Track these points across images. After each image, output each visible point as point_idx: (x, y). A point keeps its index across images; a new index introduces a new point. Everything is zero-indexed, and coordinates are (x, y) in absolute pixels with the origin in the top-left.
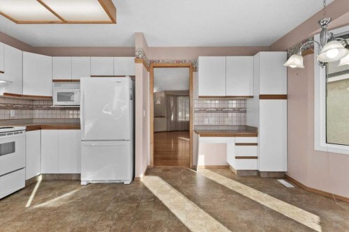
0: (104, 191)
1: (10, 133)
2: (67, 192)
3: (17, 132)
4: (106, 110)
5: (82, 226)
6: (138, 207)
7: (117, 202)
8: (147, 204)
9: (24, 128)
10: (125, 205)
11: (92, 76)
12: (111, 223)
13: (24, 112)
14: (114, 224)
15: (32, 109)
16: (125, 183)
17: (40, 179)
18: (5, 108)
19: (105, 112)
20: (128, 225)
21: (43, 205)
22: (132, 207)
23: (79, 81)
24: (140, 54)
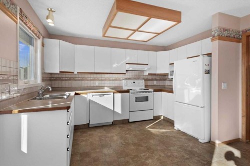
0: (181, 138)
1: (146, 92)
2: (165, 129)
3: (149, 92)
4: (186, 83)
5: (152, 147)
6: (188, 159)
7: (180, 148)
8: (196, 161)
9: (153, 90)
10: (182, 153)
11: (188, 58)
12: (163, 155)
13: (161, 81)
14: (163, 157)
15: (165, 80)
16: (200, 140)
17: (162, 118)
18: (152, 80)
19: (186, 84)
20: (168, 163)
21: (151, 130)
22: (183, 156)
23: (173, 64)
24: (215, 33)
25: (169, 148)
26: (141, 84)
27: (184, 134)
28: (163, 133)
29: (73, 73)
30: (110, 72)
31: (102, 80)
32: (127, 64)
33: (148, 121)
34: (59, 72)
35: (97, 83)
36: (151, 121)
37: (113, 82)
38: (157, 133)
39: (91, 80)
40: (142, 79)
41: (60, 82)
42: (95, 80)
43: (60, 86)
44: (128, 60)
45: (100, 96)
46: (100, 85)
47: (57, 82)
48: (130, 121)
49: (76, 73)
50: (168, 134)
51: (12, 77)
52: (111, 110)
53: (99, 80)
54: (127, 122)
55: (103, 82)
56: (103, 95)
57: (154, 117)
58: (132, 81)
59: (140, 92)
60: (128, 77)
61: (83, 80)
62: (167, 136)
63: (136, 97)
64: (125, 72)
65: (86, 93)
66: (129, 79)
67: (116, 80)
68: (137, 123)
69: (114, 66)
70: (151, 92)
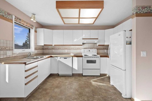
0: (110, 91)
5: (83, 93)
7: (103, 98)
12: (86, 99)
18: (103, 49)
24: (134, 11)
25: (94, 96)
26: (94, 52)
27: (115, 89)
28: (100, 85)
29: (52, 45)
30: (72, 44)
31: (69, 49)
32: (83, 39)
33: (96, 77)
34: (43, 45)
35: (66, 51)
36: (98, 77)
37: (76, 50)
38: (95, 85)
39: (63, 49)
40: (95, 48)
41: (47, 50)
42: (65, 49)
43: (47, 52)
44: (84, 37)
45: (65, 58)
46: (68, 52)
47: (46, 50)
48: (83, 75)
49: (53, 45)
50: (102, 87)
51: (9, 48)
52: (70, 67)
53: (68, 49)
54: (81, 75)
55: (70, 50)
56: (66, 58)
57: (100, 74)
58: (88, 50)
59: (92, 57)
60: (86, 47)
61: (59, 49)
62: (100, 88)
63: (87, 60)
64: (82, 44)
65: (57, 57)
66: (86, 48)
67: (78, 49)
68: (87, 77)
69: (75, 40)
70: (98, 57)
